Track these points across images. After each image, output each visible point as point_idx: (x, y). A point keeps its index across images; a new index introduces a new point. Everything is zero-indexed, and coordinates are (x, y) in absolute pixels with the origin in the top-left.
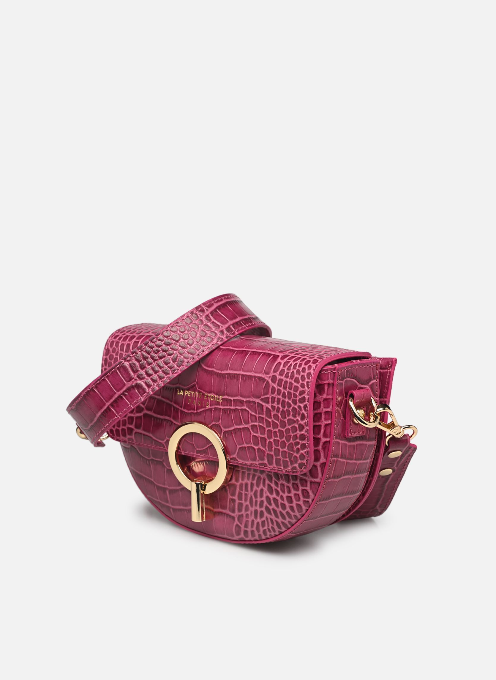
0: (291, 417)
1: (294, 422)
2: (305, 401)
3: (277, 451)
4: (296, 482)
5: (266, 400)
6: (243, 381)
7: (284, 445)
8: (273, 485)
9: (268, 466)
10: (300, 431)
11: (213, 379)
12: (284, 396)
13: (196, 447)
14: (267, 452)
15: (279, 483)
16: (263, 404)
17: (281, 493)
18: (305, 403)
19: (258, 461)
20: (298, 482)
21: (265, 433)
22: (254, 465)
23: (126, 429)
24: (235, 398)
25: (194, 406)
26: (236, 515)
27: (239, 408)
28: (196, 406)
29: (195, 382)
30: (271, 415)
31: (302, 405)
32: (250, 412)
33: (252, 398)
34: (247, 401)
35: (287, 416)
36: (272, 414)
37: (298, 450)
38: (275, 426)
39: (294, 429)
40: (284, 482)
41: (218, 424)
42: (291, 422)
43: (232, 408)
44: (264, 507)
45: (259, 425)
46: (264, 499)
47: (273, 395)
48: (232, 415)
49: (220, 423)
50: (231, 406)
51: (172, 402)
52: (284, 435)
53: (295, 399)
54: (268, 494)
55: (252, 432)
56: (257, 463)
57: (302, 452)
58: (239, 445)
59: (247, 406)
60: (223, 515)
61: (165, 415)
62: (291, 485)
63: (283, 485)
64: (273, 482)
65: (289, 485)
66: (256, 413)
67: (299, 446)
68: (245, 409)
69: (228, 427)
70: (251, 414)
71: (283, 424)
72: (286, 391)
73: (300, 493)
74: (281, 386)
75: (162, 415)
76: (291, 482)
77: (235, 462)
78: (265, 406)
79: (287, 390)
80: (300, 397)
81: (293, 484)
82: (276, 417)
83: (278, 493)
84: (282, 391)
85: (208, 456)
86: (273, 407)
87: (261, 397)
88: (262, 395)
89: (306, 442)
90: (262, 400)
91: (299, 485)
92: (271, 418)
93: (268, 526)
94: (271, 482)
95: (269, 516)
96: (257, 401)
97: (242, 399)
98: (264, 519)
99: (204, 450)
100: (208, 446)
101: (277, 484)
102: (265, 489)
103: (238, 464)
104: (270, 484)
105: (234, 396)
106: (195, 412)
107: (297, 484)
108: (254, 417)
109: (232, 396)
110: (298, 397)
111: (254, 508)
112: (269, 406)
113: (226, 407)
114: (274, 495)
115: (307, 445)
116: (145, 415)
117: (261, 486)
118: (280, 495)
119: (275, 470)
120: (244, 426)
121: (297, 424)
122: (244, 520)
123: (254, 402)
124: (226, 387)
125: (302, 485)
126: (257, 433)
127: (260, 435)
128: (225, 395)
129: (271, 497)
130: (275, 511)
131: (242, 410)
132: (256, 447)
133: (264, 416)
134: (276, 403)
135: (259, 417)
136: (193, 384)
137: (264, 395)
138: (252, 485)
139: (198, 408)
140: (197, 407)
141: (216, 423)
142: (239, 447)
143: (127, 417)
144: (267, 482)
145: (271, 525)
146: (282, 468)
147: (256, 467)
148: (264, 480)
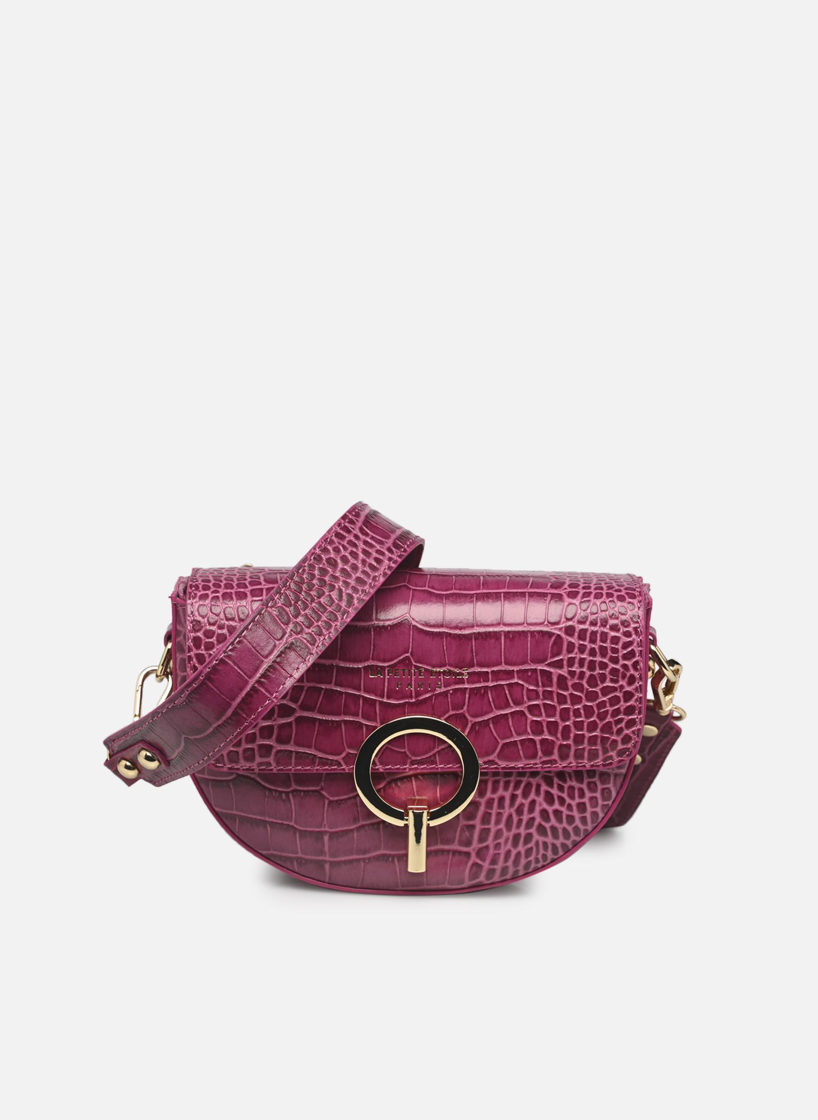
0: (608, 683)
1: (614, 689)
2: (634, 656)
3: (579, 739)
4: (593, 780)
5: (559, 664)
6: (508, 641)
7: (592, 727)
8: (555, 791)
9: (559, 762)
10: (626, 701)
11: (444, 644)
12: (593, 652)
13: (410, 756)
14: (559, 743)
15: (566, 786)
16: (552, 670)
17: (568, 801)
18: (634, 660)
19: (541, 758)
20: (596, 779)
21: (555, 714)
22: (532, 765)
23: (256, 748)
24: (495, 669)
25: (409, 691)
26: (474, 850)
27: (503, 683)
28: (413, 691)
29: (407, 652)
30: (567, 686)
31: (629, 663)
32: (526, 685)
33: (530, 664)
34: (518, 671)
35: (599, 682)
36: (570, 683)
37: (620, 731)
38: (576, 700)
39: (615, 701)
40: (574, 784)
41: (461, 713)
42: (606, 691)
43: (491, 684)
44: (535, 828)
45: (544, 704)
46: (536, 814)
47: (570, 656)
48: (490, 695)
49: (464, 712)
50: (488, 681)
51: (359, 690)
52: (594, 711)
53: (616, 655)
54: (545, 806)
55: (529, 716)
56: (538, 761)
57: (626, 732)
58: (502, 739)
59: (519, 678)
60: (446, 853)
61: (345, 714)
62: (584, 786)
63: (571, 788)
64: (555, 786)
65: (581, 786)
66: (537, 686)
67: (623, 725)
68: (517, 683)
69: (482, 715)
70: (527, 688)
71: (591, 696)
72: (596, 645)
73: (598, 795)
74: (584, 640)
75: (339, 714)
76: (586, 781)
77: (492, 767)
78: (554, 674)
79: (598, 644)
80: (625, 652)
81: (589, 784)
82: (578, 687)
83: (562, 801)
84: (589, 647)
85: (434, 766)
86: (572, 674)
87: (546, 660)
88: (549, 656)
89: (636, 716)
90: (549, 665)
91: (598, 783)
92: (567, 689)
93: (537, 853)
94: (551, 786)
95: (541, 839)
96: (540, 667)
97: (511, 668)
98: (532, 844)
99: (426, 758)
100: (436, 750)
101: (561, 788)
102: (540, 799)
103: (498, 768)
104: (550, 789)
105: (493, 666)
106: (414, 700)
107: (595, 783)
108: (534, 693)
109: (488, 666)
110: (620, 652)
111: (514, 831)
112: (564, 672)
113: (478, 685)
114: (557, 806)
115: (637, 720)
116: (299, 720)
117: (532, 796)
118: (566, 804)
119: (571, 767)
120: (513, 710)
121: (621, 691)
122: (489, 854)
123: (534, 671)
124: (474, 654)
125: (603, 783)
126: (540, 715)
127: (545, 719)
128: (473, 666)
129: (550, 809)
130: (554, 829)
131: (510, 686)
132: (537, 738)
133: (554, 688)
134: (576, 665)
135: (544, 691)
136: (404, 656)
137: (553, 656)
138: (514, 797)
139: (418, 694)
140: (416, 692)
141: (457, 712)
142: (501, 742)
143: (258, 728)
144: (544, 787)
145: (542, 851)
146: (586, 761)
147: (537, 768)
148: (538, 786)
